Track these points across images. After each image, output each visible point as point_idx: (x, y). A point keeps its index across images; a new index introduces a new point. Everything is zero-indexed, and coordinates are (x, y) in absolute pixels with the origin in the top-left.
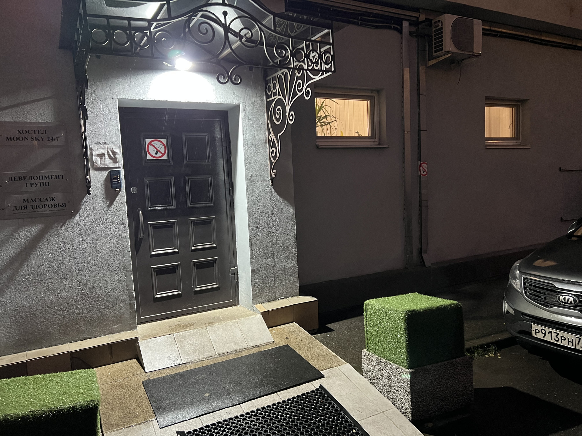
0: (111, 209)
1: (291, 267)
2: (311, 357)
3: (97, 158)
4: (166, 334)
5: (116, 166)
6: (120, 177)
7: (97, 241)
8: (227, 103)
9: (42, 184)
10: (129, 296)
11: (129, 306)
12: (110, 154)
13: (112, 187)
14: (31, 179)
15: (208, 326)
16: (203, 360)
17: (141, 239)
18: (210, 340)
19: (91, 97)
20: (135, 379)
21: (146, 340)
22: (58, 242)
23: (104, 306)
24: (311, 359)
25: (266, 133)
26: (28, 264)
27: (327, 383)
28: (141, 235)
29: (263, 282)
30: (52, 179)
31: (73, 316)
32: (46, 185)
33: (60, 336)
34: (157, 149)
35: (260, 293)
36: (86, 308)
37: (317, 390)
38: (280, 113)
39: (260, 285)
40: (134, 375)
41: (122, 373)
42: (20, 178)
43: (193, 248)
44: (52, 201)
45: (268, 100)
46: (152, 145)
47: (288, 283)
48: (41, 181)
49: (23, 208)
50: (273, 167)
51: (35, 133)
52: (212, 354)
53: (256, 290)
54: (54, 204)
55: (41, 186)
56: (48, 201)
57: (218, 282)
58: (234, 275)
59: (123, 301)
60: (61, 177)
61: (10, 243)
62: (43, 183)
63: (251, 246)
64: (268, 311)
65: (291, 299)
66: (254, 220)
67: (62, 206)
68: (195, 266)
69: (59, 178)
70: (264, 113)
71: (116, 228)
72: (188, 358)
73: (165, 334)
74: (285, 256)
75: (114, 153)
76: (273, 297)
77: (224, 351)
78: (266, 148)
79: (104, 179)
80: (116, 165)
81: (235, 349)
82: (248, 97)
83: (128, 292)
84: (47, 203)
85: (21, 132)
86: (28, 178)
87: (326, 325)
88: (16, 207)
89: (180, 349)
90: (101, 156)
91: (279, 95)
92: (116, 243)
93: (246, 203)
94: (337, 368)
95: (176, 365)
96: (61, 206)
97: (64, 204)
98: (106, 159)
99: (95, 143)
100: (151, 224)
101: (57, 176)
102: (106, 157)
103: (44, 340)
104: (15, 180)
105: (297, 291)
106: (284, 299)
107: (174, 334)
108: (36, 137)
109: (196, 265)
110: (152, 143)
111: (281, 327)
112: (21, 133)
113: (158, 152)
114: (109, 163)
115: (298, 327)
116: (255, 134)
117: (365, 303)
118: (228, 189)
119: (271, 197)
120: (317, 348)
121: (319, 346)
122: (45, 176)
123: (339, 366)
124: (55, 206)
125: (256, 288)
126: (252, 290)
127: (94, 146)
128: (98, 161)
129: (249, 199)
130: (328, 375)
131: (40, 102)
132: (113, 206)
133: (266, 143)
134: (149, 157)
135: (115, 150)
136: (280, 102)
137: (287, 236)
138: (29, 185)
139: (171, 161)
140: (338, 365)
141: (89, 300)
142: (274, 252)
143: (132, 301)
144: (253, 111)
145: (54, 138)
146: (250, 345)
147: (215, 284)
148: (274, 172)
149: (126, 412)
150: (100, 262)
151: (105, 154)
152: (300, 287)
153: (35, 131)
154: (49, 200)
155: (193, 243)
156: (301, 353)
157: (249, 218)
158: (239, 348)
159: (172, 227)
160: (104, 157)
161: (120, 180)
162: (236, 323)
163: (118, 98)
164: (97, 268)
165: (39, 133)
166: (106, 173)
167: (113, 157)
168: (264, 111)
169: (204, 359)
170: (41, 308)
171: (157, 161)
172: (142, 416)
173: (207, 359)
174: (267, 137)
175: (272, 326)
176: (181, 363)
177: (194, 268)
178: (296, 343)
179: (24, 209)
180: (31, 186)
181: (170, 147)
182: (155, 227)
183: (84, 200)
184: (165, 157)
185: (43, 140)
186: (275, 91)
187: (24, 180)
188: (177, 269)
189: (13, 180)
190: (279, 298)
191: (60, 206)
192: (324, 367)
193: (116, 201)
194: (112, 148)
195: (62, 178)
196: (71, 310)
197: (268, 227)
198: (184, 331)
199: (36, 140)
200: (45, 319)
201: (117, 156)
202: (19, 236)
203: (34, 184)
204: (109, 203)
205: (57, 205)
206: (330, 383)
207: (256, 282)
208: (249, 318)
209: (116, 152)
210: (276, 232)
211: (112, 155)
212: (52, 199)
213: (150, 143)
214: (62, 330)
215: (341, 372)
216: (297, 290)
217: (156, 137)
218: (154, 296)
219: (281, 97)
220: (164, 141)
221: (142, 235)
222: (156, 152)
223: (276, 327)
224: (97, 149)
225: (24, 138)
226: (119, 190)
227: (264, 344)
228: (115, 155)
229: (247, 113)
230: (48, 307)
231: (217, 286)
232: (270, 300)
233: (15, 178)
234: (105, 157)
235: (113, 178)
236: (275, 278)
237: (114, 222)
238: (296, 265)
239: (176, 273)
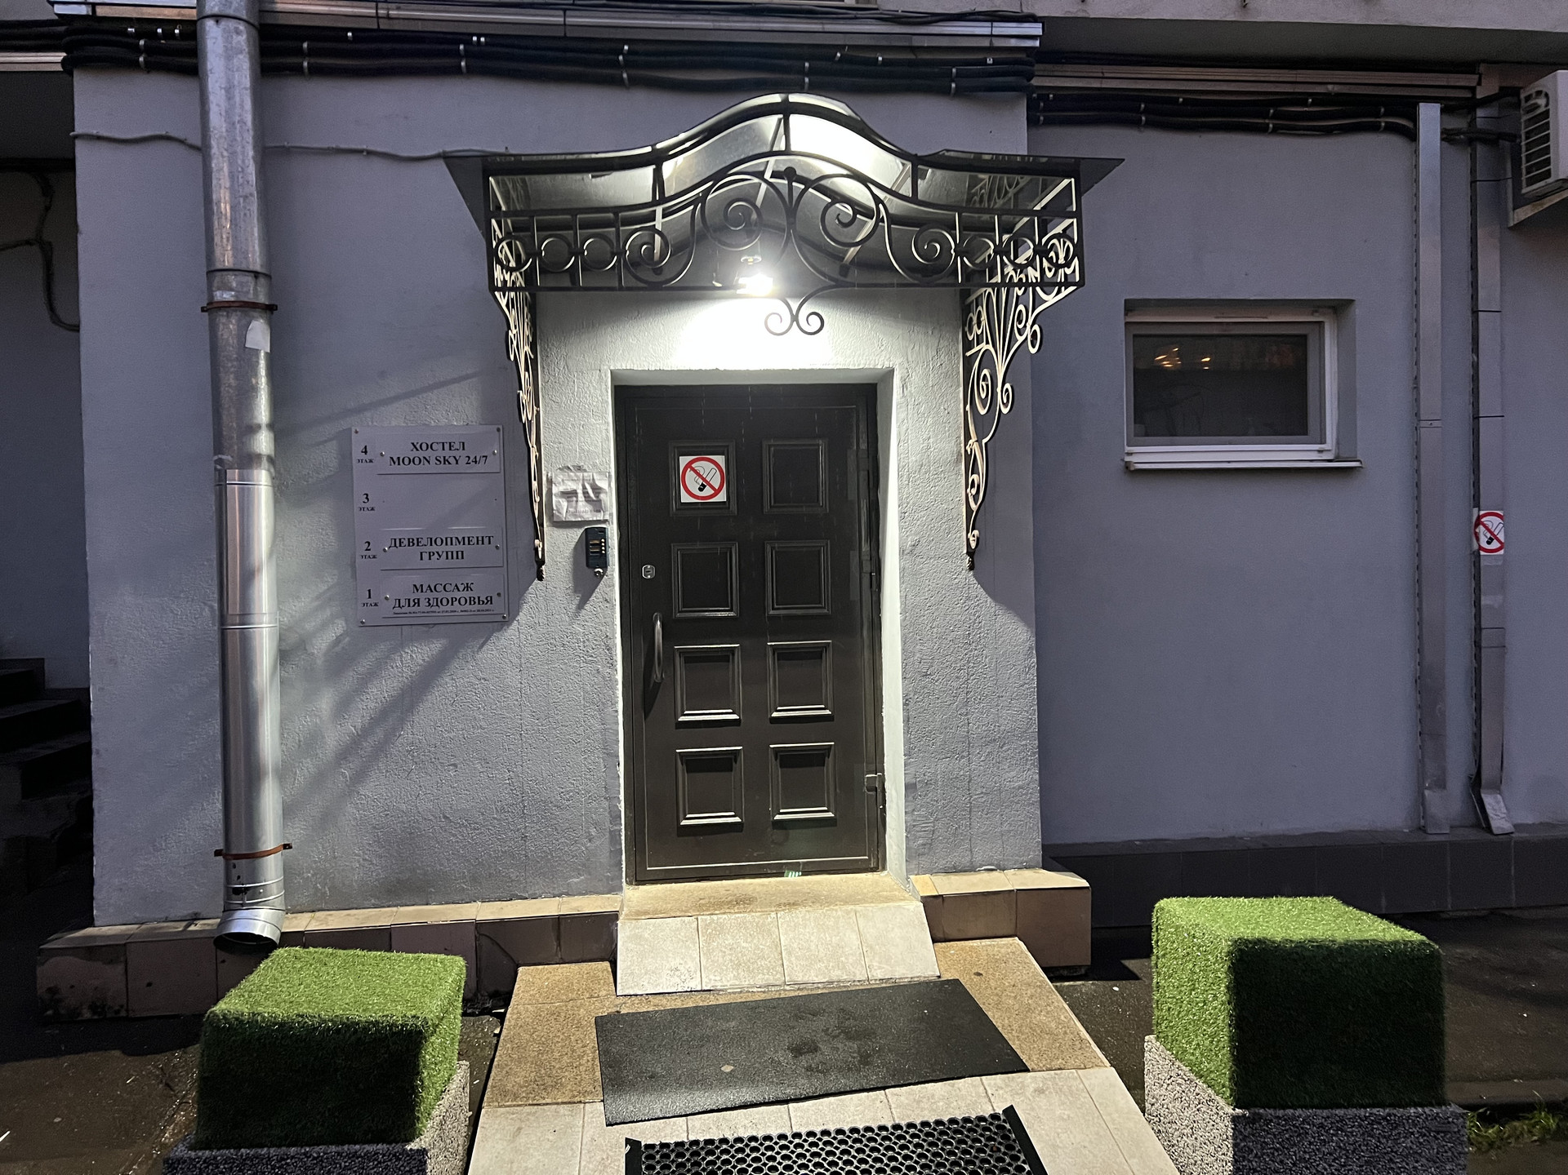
0: (583, 611)
1: (1018, 789)
2: (1020, 1031)
3: (560, 500)
4: (683, 914)
5: (598, 519)
6: (605, 543)
7: (550, 683)
8: (861, 367)
9: (450, 554)
10: (610, 812)
11: (607, 836)
12: (588, 493)
13: (588, 565)
14: (431, 545)
15: (783, 910)
16: (751, 990)
17: (657, 685)
18: (778, 944)
19: (556, 369)
20: (589, 1005)
21: (634, 922)
22: (474, 680)
23: (556, 829)
24: (1018, 1037)
25: (959, 437)
26: (413, 721)
27: (1031, 1105)
28: (657, 674)
29: (937, 819)
30: (469, 544)
31: (492, 844)
32: (457, 558)
33: (464, 882)
34: (704, 479)
35: (929, 845)
36: (518, 830)
37: (995, 1117)
38: (987, 386)
39: (927, 827)
40: (591, 997)
41: (569, 988)
42: (411, 542)
43: (775, 714)
44: (467, 590)
45: (968, 354)
46: (693, 470)
47: (1009, 831)
48: (449, 548)
49: (412, 603)
50: (973, 520)
51: (443, 449)
52: (777, 980)
53: (916, 838)
54: (470, 598)
55: (447, 558)
56: (459, 590)
57: (832, 808)
58: (873, 793)
59: (596, 823)
60: (486, 540)
61: (383, 675)
62: (452, 552)
63: (908, 721)
64: (942, 895)
65: (1015, 874)
66: (918, 655)
67: (486, 601)
68: (778, 760)
69: (483, 543)
70: (959, 386)
71: (592, 656)
72: (718, 978)
73: (678, 914)
74: (1003, 757)
75: (597, 490)
76: (966, 861)
77: (806, 979)
78: (958, 474)
79: (573, 545)
80: (600, 517)
81: (835, 979)
82: (917, 348)
83: (607, 804)
84: (458, 595)
85: (418, 446)
86: (424, 542)
87: (1123, 962)
88: (399, 600)
89: (704, 954)
90: (570, 495)
91: (987, 343)
92: (588, 688)
93: (899, 611)
94: (1076, 1074)
95: (687, 992)
96: (483, 602)
97: (489, 599)
98: (580, 504)
99: (560, 469)
100: (681, 652)
101: (480, 539)
102: (580, 499)
103: (433, 886)
104: (400, 546)
105: (1037, 854)
106: (994, 872)
107: (699, 918)
108: (444, 457)
109: (781, 756)
110: (693, 466)
111: (975, 944)
112: (417, 450)
113: (705, 486)
114: (585, 511)
115: (1022, 952)
116: (931, 440)
117: (1157, 905)
118: (869, 575)
119: (968, 598)
120: (1048, 1013)
121: (1055, 1007)
122: (457, 538)
123: (1086, 1068)
124: (472, 603)
125: (918, 832)
126: (907, 837)
127: (556, 475)
128: (562, 507)
129: (907, 602)
130: (1041, 1086)
131: (456, 385)
132: (587, 607)
133: (958, 461)
134: (685, 498)
135: (599, 484)
136: (987, 360)
137: (1010, 703)
138: (425, 556)
139: (734, 507)
140: (1082, 1066)
141: (525, 811)
142: (969, 744)
143: (615, 825)
144: (928, 383)
145: (478, 460)
146: (875, 974)
147: (826, 809)
148: (974, 536)
149: (543, 1071)
150: (554, 729)
151: (578, 491)
152: (1044, 845)
153: (443, 443)
154: (461, 589)
155: (775, 701)
156: (996, 1016)
157: (903, 649)
158: (845, 977)
159: (729, 661)
160: (575, 499)
161: (605, 550)
162: (853, 914)
163: (612, 368)
164: (547, 743)
165: (450, 449)
166: (578, 533)
167: (594, 499)
168: (958, 381)
169: (755, 990)
170: (432, 818)
171: (702, 507)
172: (569, 1087)
173: (759, 990)
174: (963, 445)
175: (951, 937)
176: (700, 989)
177: (773, 764)
178: (995, 992)
179: (414, 606)
180: (430, 559)
181: (733, 472)
182: (691, 658)
183: (530, 590)
184: (722, 497)
185: (457, 463)
186: (979, 332)
187: (418, 545)
188: (736, 762)
189: (398, 545)
190: (981, 866)
191: (481, 603)
192: (1041, 1065)
193: (594, 595)
194: (593, 479)
195: (490, 543)
196: (489, 829)
197: (957, 677)
198: (724, 913)
199: (445, 463)
200: (438, 843)
201: (602, 496)
202: (402, 661)
203: (436, 554)
204: (580, 602)
205: (476, 600)
206: (1040, 1108)
207: (919, 816)
208: (888, 907)
209: (600, 488)
210: (979, 690)
211: (592, 495)
212: (467, 587)
213: (689, 465)
214: (469, 871)
215: (1081, 1086)
216: (1034, 851)
217: (701, 452)
218: (678, 822)
219: (990, 347)
220: (720, 459)
221: (659, 676)
222: (702, 485)
223: (962, 942)
224: (563, 480)
225: (422, 459)
226: (601, 571)
227: (912, 978)
228: (599, 493)
229: (911, 388)
230: (445, 817)
231: (831, 815)
232: (954, 867)
233: (402, 540)
234: (577, 497)
235: (591, 545)
236: (970, 812)
237: (587, 643)
238: (1036, 786)
239: (733, 773)
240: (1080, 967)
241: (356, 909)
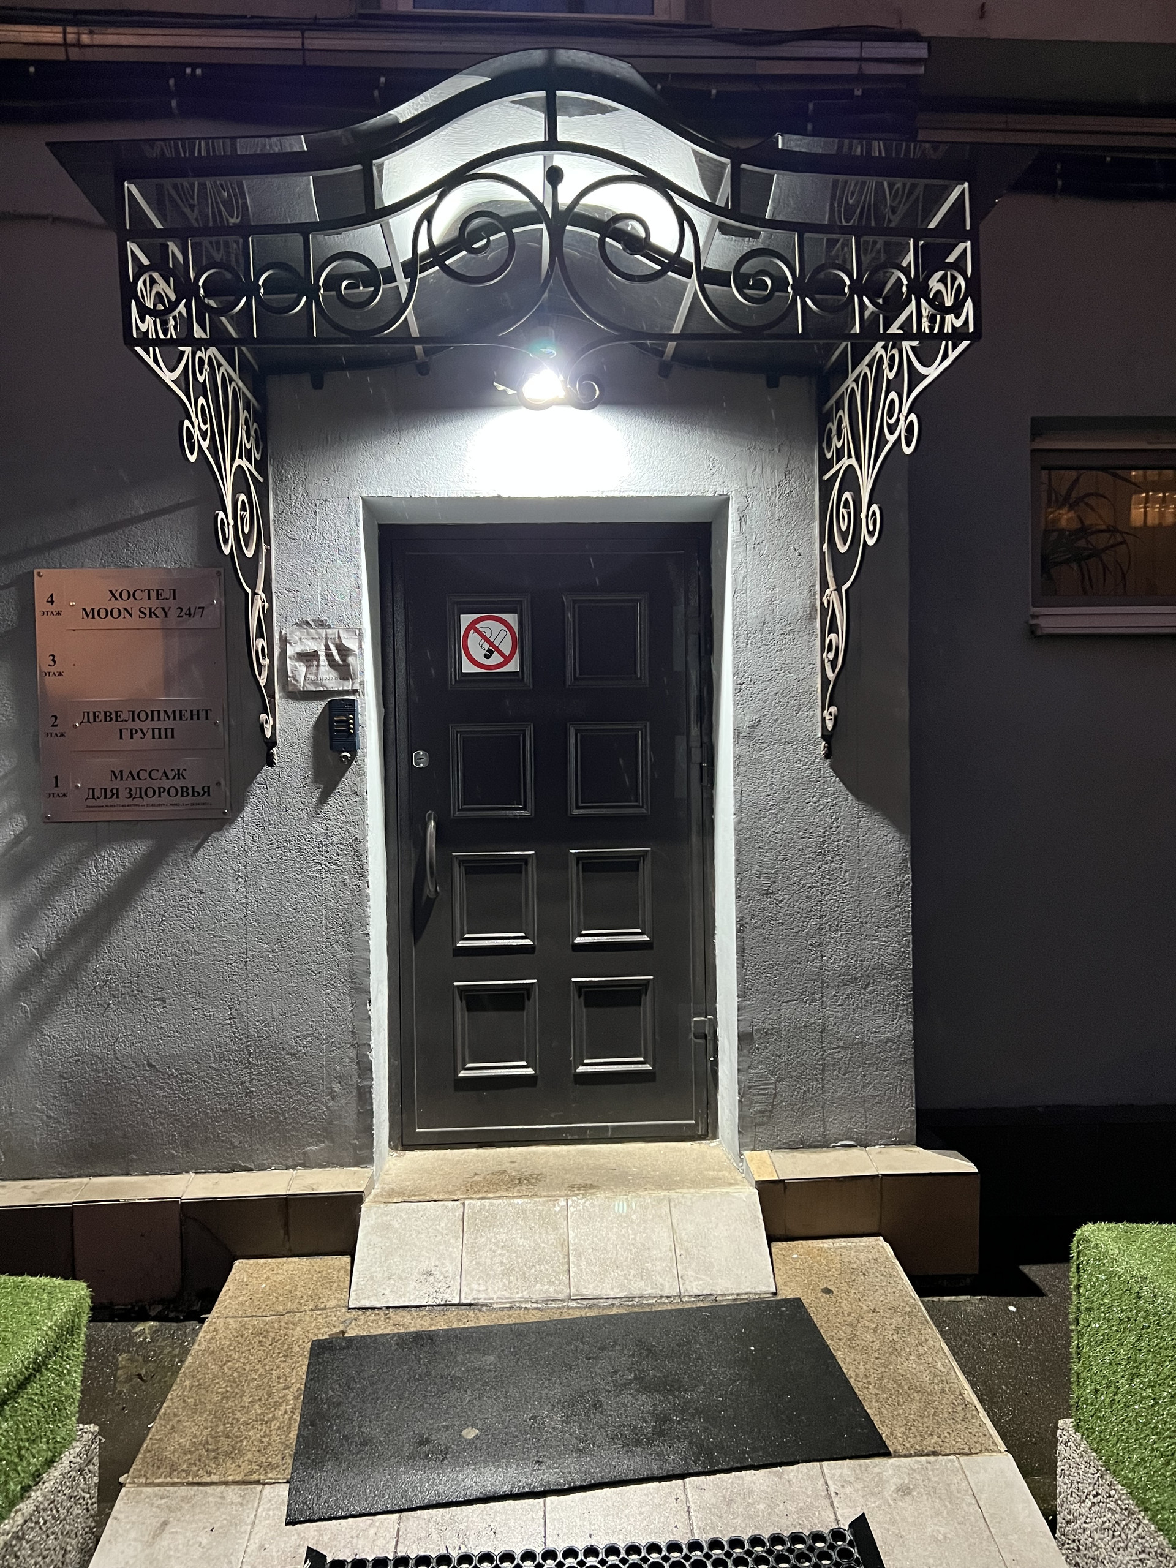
0: (326, 807)
1: (886, 1043)
2: (880, 1387)
3: (297, 664)
4: (446, 1197)
5: (345, 688)
6: (353, 719)
7: (283, 897)
8: (686, 494)
9: (156, 732)
10: (358, 1063)
11: (355, 1092)
12: (332, 655)
13: (331, 748)
14: (133, 720)
15: (576, 1195)
16: (524, 1306)
17: (431, 902)
18: (565, 1243)
19: (293, 497)
20: (310, 1322)
21: (382, 1206)
22: (185, 892)
23: (290, 1084)
24: (876, 1395)
25: (813, 586)
26: (111, 944)
27: (891, 1514)
28: (430, 889)
29: (780, 1080)
30: (181, 719)
31: (209, 1100)
32: (166, 737)
33: (174, 1148)
34: (491, 643)
35: (769, 1113)
36: (242, 1084)
37: (838, 1534)
38: (849, 514)
39: (767, 1089)
40: (316, 1308)
41: (290, 1295)
42: (108, 716)
43: (578, 940)
44: (179, 778)
45: (826, 477)
46: (477, 631)
47: (874, 1097)
48: (156, 724)
49: (109, 794)
50: (832, 694)
51: (149, 599)
52: (557, 1292)
53: (751, 1104)
54: (182, 788)
55: (153, 737)
56: (168, 778)
57: (650, 1058)
58: (702, 1041)
59: (340, 1077)
60: (203, 715)
61: (73, 884)
62: (160, 730)
63: (743, 952)
64: (783, 1181)
65: (880, 1153)
66: (757, 867)
67: (202, 793)
68: (582, 998)
69: (198, 719)
70: (813, 519)
71: (336, 864)
72: (482, 1288)
73: (441, 1197)
74: (867, 1001)
75: (344, 651)
76: (816, 1135)
77: (596, 1293)
78: (811, 634)
79: (312, 724)
80: (347, 686)
81: (636, 1293)
82: (759, 470)
83: (355, 1053)
84: (166, 784)
85: (117, 594)
86: (124, 716)
88: (93, 790)
89: (468, 1253)
90: (309, 658)
91: (850, 456)
92: (332, 905)
93: (732, 810)
94: (956, 1464)
95: (439, 1305)
96: (199, 793)
97: (206, 789)
98: (322, 669)
99: (296, 624)
100: (462, 861)
101: (195, 713)
102: (321, 663)
103: (135, 1152)
104: (95, 721)
105: (909, 1125)
106: (854, 1150)
107: (467, 1202)
108: (150, 609)
109: (586, 993)
110: (477, 626)
111: (826, 1246)
112: (116, 599)
113: (491, 652)
114: (328, 678)
115: (887, 1258)
116: (777, 590)
117: (1078, 1232)
118: (698, 767)
119: (823, 795)
120: (919, 1356)
121: (929, 1348)
122: (165, 712)
123: (971, 1454)
124: (185, 794)
125: (754, 1095)
126: (740, 1101)
127: (292, 632)
128: (299, 671)
129: (743, 799)
130: (906, 1482)
131: (166, 516)
132: (331, 801)
133: (811, 618)
134: (467, 667)
135: (346, 643)
136: (850, 480)
137: (876, 931)
138: (126, 734)
139: (528, 679)
140: (967, 1450)
141: (251, 1060)
142: (822, 983)
143: (365, 1079)
144: (773, 515)
145: (192, 611)
146: (689, 1288)
147: (641, 1059)
148: (830, 714)
150: (288, 956)
151: (320, 653)
152: (919, 1113)
153: (149, 591)
154: (171, 776)
155: (579, 924)
156: (848, 1360)
157: (737, 860)
158: (650, 1291)
159: (521, 873)
160: (315, 663)
161: (354, 729)
162: (666, 1202)
163: (364, 495)
164: (279, 974)
165: (158, 599)
166: (317, 708)
167: (341, 662)
168: (813, 513)
169: (529, 1306)
170: (134, 1065)
171: (488, 678)
173: (535, 1306)
174: (818, 597)
175: (796, 1235)
176: (456, 1301)
177: (576, 1003)
178: (850, 1319)
179: (111, 797)
180: (132, 738)
181: (527, 635)
182: (473, 868)
183: (259, 779)
184: (513, 666)
185: (166, 616)
186: (839, 445)
187: (117, 720)
188: (529, 999)
189: (91, 719)
190: (837, 1140)
191: (196, 794)
192: (908, 1445)
193: (340, 786)
194: (339, 638)
195: (207, 718)
196: (204, 1081)
197: (807, 897)
198: (499, 1197)
199: (150, 616)
200: (141, 1097)
201: (351, 660)
202: (96, 867)
203: (139, 731)
204: (323, 792)
205: (190, 791)
206: (904, 1519)
207: (757, 1074)
208: (712, 1193)
209: (348, 650)
210: (836, 914)
211: (337, 658)
212: (179, 775)
213: (472, 626)
214: (180, 1134)
215: (964, 1484)
216: (906, 1123)
217: (488, 609)
218: (456, 1073)
219: (853, 461)
220: (511, 618)
221: (432, 889)
222: (489, 650)
223: (810, 1242)
224: (300, 639)
225: (122, 610)
226: (349, 755)
227: (738, 1295)
228: (347, 656)
229: (751, 523)
230: (150, 1065)
231: (648, 1067)
232: (802, 1142)
233: (97, 714)
234: (318, 661)
235: (337, 722)
236: (823, 1071)
237: (331, 847)
238: (908, 1038)
239: (525, 1011)
240: (965, 1276)
241: (39, 1179)
